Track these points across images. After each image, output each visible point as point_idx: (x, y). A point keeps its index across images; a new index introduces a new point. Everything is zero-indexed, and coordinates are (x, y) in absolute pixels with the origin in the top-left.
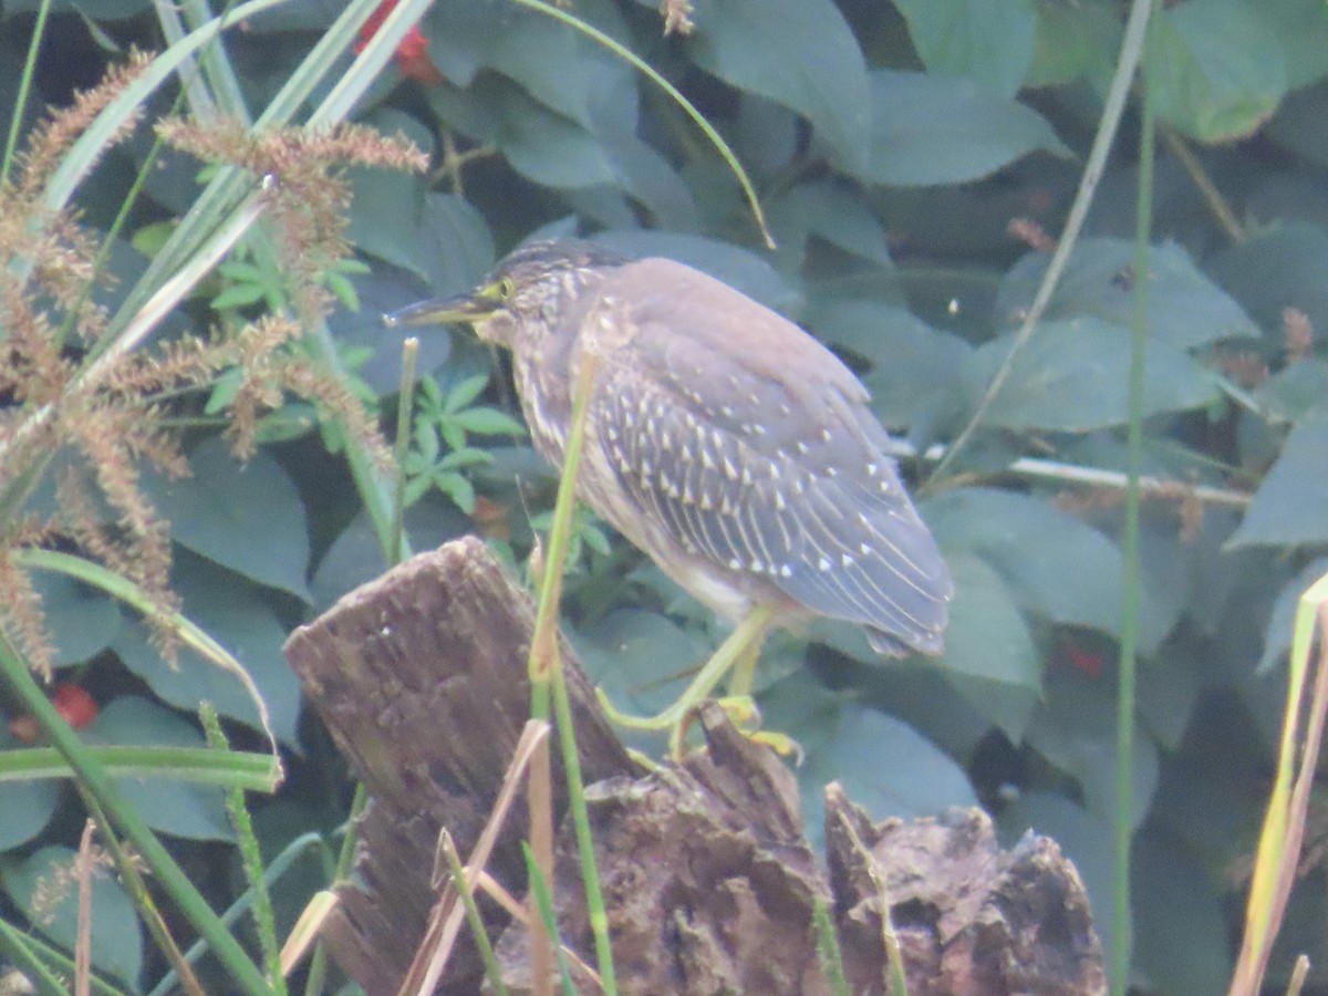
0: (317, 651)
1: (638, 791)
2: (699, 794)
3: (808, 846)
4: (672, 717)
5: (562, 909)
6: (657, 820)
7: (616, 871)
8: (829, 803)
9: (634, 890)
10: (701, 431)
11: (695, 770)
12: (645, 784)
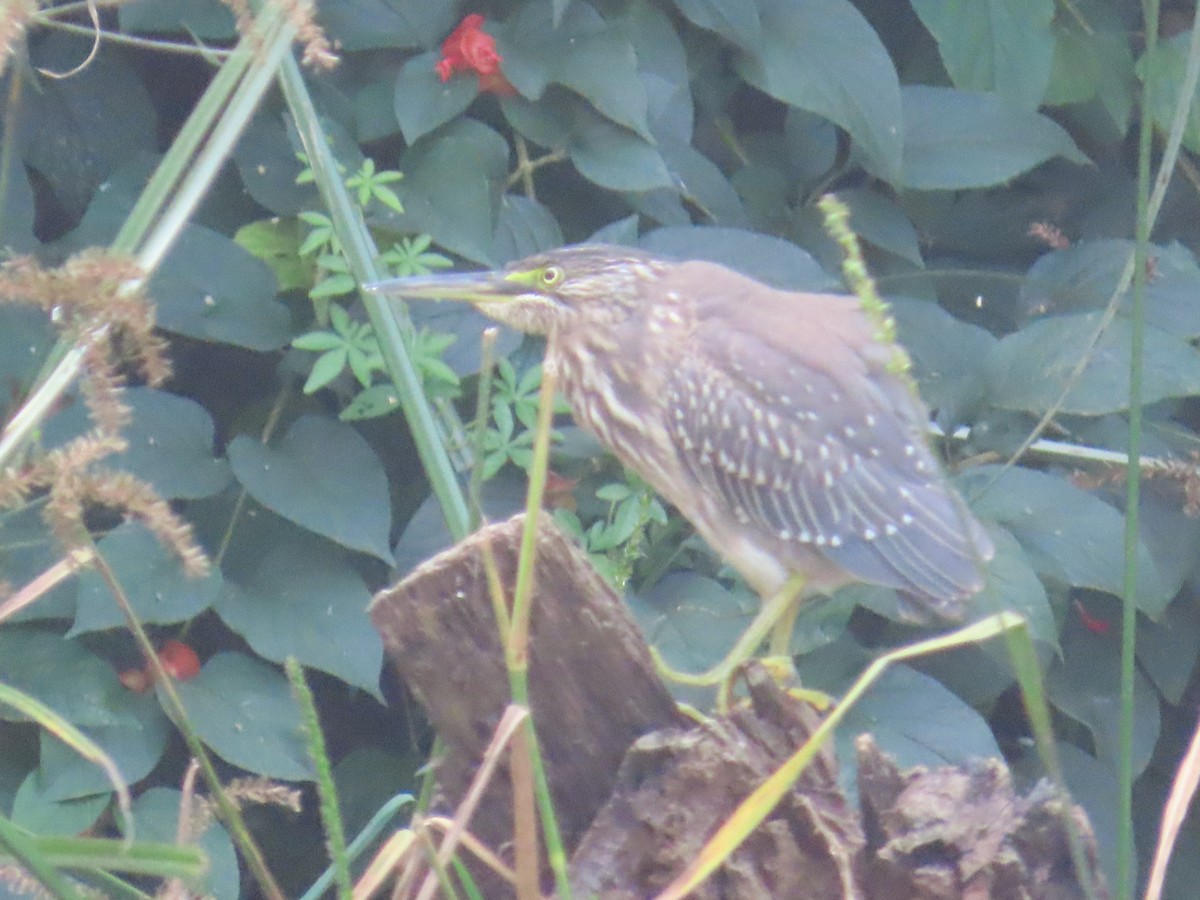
0: (398, 612)
1: (687, 741)
2: (742, 744)
3: (843, 792)
4: (719, 675)
5: (617, 847)
6: (705, 767)
7: (666, 814)
8: (861, 753)
9: (683, 831)
10: (758, 414)
11: (739, 723)
12: (694, 735)
